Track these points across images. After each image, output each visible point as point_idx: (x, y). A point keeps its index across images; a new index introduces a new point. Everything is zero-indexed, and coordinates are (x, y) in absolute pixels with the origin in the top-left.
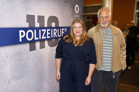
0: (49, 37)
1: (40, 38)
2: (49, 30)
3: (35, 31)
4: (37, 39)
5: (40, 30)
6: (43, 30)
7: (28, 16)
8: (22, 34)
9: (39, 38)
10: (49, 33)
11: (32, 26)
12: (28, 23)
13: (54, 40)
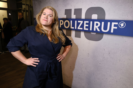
0: (87, 29)
1: (76, 28)
2: (88, 22)
3: (71, 21)
4: (73, 28)
5: (76, 21)
6: (79, 22)
7: (66, 10)
8: (62, 22)
9: (74, 28)
10: (87, 25)
11: (69, 17)
12: (66, 15)
13: (95, 34)
